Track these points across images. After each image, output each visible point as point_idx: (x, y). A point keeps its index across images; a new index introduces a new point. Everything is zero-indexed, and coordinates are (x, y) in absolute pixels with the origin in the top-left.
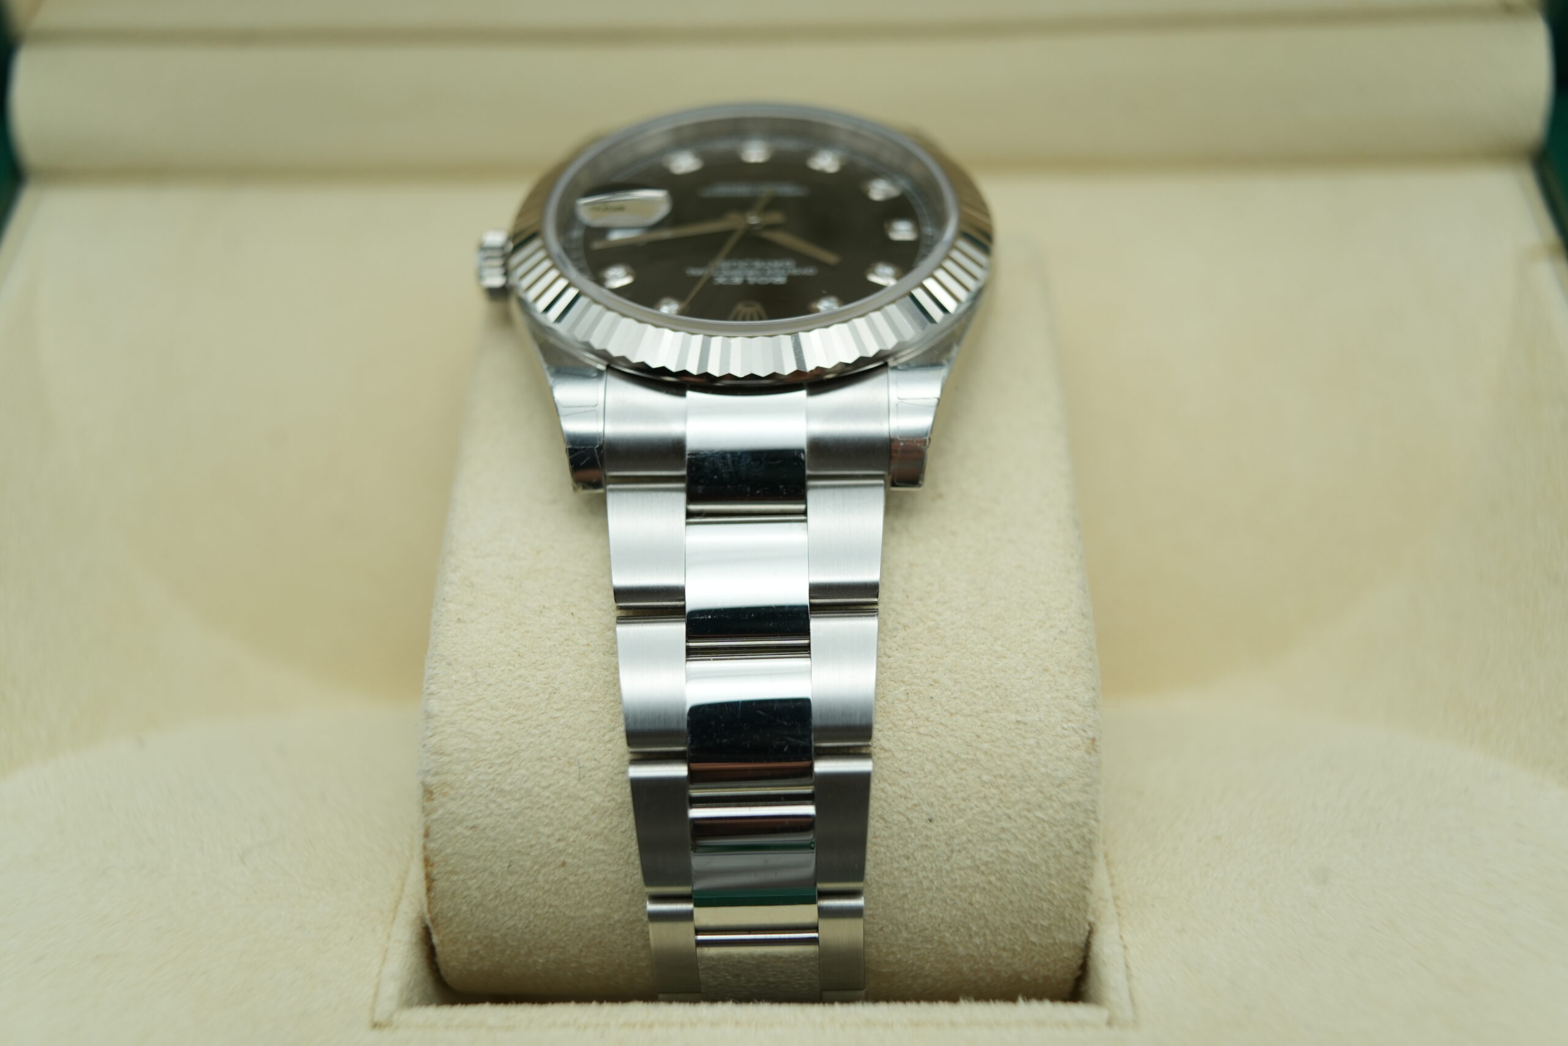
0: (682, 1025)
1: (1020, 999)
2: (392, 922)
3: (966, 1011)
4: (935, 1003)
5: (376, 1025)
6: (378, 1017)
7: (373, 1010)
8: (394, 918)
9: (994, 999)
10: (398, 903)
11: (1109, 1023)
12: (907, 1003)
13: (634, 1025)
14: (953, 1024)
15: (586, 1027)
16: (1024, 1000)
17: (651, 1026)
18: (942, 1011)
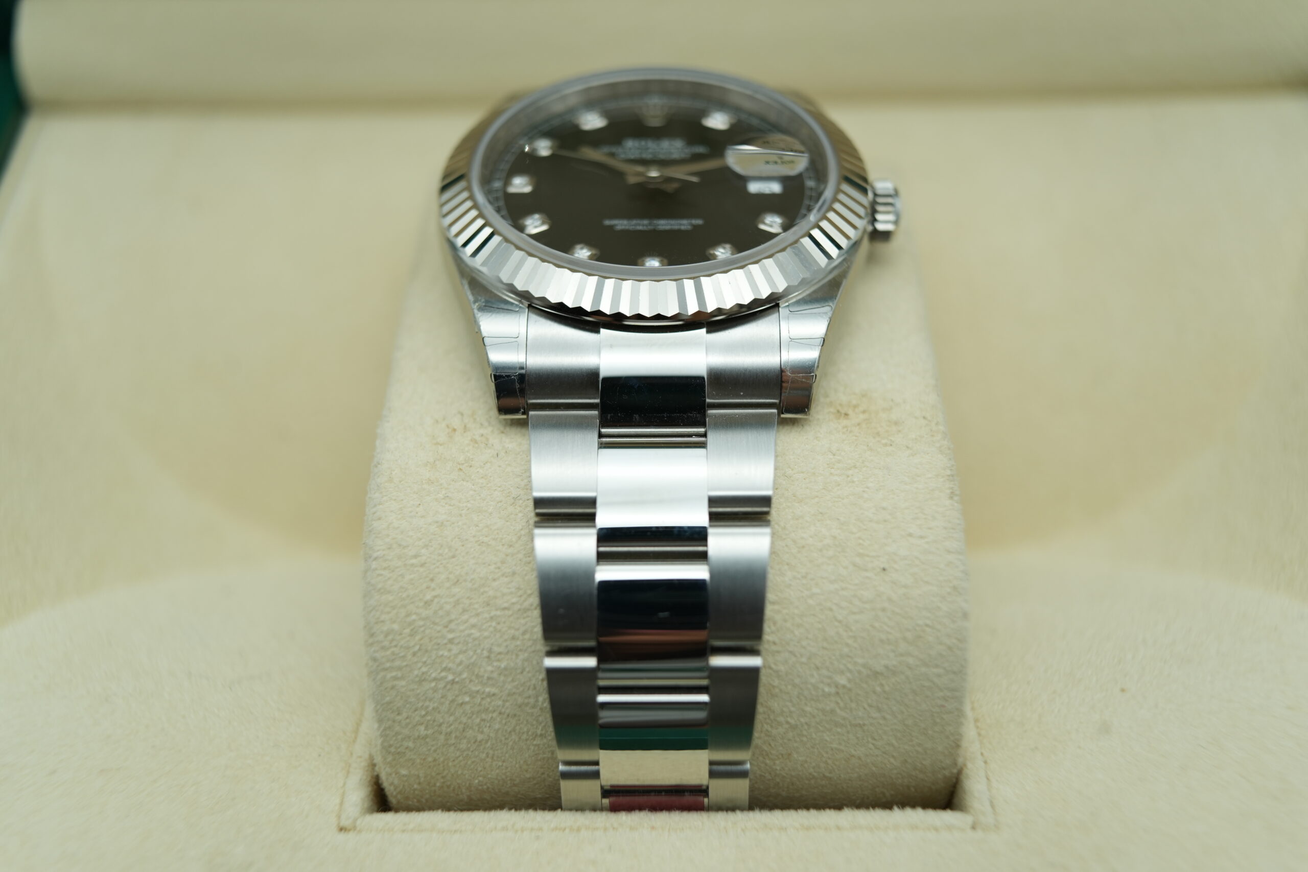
0: (606, 829)
1: (895, 808)
2: (354, 741)
3: (848, 816)
4: (822, 810)
5: (342, 829)
6: (345, 823)
7: (339, 817)
8: (356, 738)
9: (874, 807)
10: (358, 724)
11: (974, 828)
12: (799, 810)
13: (564, 829)
14: (838, 828)
15: (522, 831)
16: (899, 807)
17: (579, 830)
18: (829, 817)
